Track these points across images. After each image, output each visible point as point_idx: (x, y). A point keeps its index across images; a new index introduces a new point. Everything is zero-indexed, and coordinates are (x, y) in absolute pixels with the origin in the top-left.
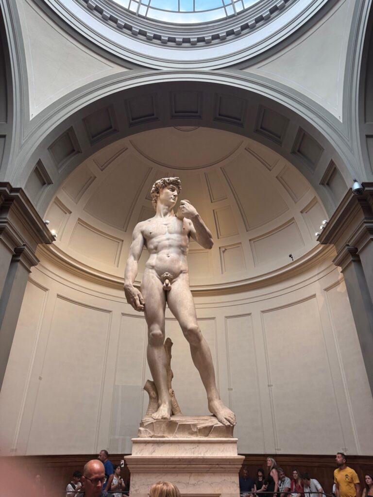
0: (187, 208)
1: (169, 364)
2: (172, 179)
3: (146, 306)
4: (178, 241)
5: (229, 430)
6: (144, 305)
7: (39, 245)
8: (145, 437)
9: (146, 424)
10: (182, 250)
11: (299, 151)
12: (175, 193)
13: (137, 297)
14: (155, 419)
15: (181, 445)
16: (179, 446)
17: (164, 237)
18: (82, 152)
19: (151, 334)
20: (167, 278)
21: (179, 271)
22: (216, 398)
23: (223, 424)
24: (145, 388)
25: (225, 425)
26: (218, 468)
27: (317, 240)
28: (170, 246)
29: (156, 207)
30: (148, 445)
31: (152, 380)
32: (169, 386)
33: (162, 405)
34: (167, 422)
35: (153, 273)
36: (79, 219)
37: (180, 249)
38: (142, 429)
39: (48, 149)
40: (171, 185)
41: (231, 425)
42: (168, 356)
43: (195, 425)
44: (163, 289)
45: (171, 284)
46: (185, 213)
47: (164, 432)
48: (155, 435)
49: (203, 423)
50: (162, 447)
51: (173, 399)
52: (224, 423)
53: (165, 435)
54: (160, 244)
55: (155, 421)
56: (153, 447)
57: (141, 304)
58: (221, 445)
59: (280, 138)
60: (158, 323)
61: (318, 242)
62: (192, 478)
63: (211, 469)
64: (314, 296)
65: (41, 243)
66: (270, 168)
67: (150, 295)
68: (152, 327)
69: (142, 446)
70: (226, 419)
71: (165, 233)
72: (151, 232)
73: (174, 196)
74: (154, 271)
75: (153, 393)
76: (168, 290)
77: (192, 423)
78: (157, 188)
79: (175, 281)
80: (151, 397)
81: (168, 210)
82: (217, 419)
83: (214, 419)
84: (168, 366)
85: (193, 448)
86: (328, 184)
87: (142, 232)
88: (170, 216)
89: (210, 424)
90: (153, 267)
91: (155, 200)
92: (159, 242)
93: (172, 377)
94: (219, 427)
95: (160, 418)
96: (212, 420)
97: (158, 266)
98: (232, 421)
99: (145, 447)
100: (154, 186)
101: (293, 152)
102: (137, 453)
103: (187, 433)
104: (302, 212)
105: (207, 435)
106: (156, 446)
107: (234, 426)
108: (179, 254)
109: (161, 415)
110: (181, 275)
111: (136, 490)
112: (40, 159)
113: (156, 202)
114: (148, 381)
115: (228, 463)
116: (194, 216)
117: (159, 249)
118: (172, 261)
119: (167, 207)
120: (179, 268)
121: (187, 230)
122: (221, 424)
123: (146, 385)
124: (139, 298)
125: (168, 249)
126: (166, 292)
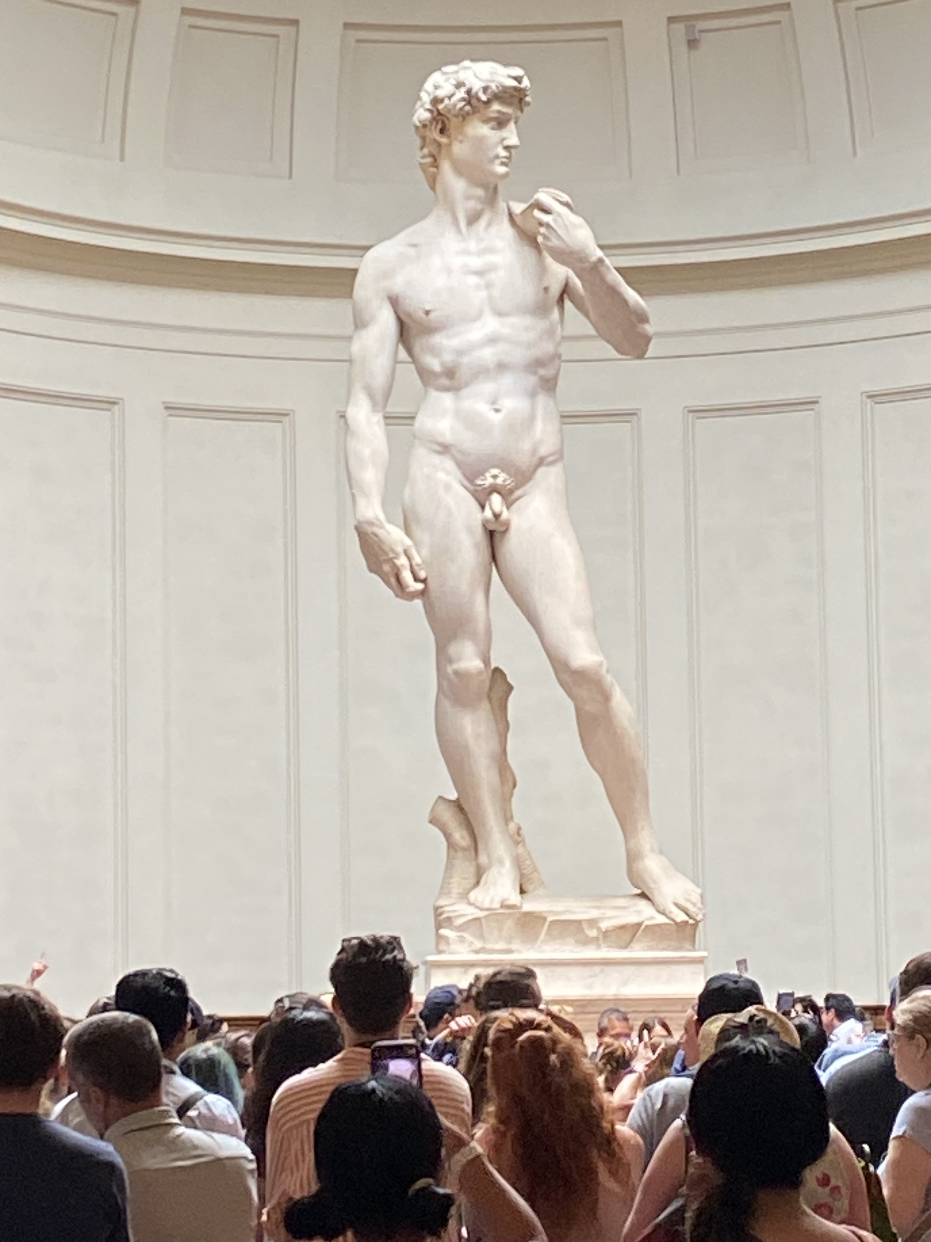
3: (431, 585)
5: (684, 931)
6: (424, 581)
9: (461, 921)
10: (542, 375)
12: (511, 135)
16: (552, 972)
17: (476, 332)
19: (448, 670)
20: (494, 489)
21: (535, 460)
23: (669, 918)
24: (433, 821)
25: (674, 920)
33: (495, 870)
34: (516, 916)
35: (448, 473)
38: (447, 932)
41: (691, 922)
43: (593, 923)
45: (509, 510)
47: (510, 940)
48: (487, 946)
49: (614, 917)
52: (673, 916)
53: (514, 947)
57: (416, 579)
58: (663, 967)
71: (481, 314)
72: (428, 307)
74: (449, 464)
75: (460, 836)
76: (499, 530)
77: (585, 916)
78: (441, 114)
79: (519, 498)
81: (482, 202)
82: (653, 904)
83: (643, 904)
84: (500, 756)
85: (590, 976)
89: (634, 919)
90: (445, 449)
92: (460, 353)
94: (658, 925)
96: (639, 907)
97: (464, 445)
98: (692, 909)
103: (573, 941)
105: (626, 947)
107: (697, 922)
109: (496, 899)
110: (541, 471)
114: (441, 798)
117: (460, 376)
120: (534, 451)
123: (434, 810)
126: (494, 535)
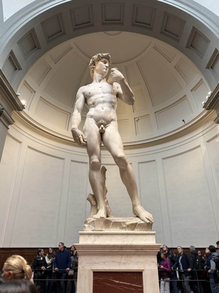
0: (116, 73)
1: (105, 183)
2: (104, 54)
3: (87, 143)
4: (110, 98)
5: (149, 225)
6: (86, 142)
7: (14, 111)
8: (89, 231)
9: (90, 221)
10: (112, 104)
11: (191, 46)
12: (107, 65)
13: (81, 137)
14: (95, 219)
15: (115, 236)
16: (113, 237)
17: (99, 96)
18: (41, 49)
19: (91, 162)
20: (102, 124)
21: (111, 119)
22: (139, 204)
23: (144, 222)
24: (88, 199)
25: (146, 222)
26: (141, 252)
27: (203, 108)
28: (104, 102)
29: (93, 76)
30: (91, 236)
31: (92, 193)
32: (105, 198)
33: (100, 210)
34: (104, 220)
35: (92, 121)
36: (41, 97)
37: (111, 104)
38: (86, 225)
39: (17, 43)
40: (104, 59)
41: (151, 223)
42: (104, 178)
43: (124, 223)
44: (100, 132)
45: (105, 128)
46: (114, 78)
47: (102, 227)
48: (96, 229)
49: (130, 221)
50: (100, 237)
51: (107, 206)
52: (146, 221)
53: (103, 229)
54: (97, 100)
55: (95, 220)
56: (94, 237)
57: (84, 141)
58: (144, 236)
59: (178, 37)
60: (97, 154)
61: (204, 109)
62: (123, 258)
63: (136, 253)
64: (199, 146)
65: (16, 110)
66: (170, 61)
67: (90, 136)
68: (92, 157)
69: (86, 237)
70: (146, 218)
71: (100, 93)
72: (89, 92)
73: (106, 67)
74: (93, 119)
75: (93, 202)
76: (103, 132)
77: (123, 221)
78: (94, 62)
79: (107, 126)
80: (92, 205)
81: (102, 78)
82: (140, 218)
83: (137, 219)
84: (103, 184)
85: (123, 238)
86: (212, 68)
87: (84, 93)
88: (103, 82)
89: (135, 222)
90: (92, 117)
91: (92, 71)
92: (96, 99)
93: (107, 192)
94: (142, 224)
95: (99, 218)
96: (136, 219)
97: (95, 115)
98: (151, 220)
99: (88, 237)
100: (91, 60)
101: (187, 47)
102: (83, 241)
103: (119, 228)
104: (191, 91)
105: (133, 230)
106: (96, 237)
107: (152, 223)
108: (110, 107)
109: (99, 216)
110: (112, 122)
111: (83, 267)
112: (12, 50)
113: (93, 72)
114: (90, 194)
115: (149, 249)
116: (121, 79)
117: (96, 104)
118: (106, 112)
119: (101, 75)
120: (111, 118)
121: (116, 92)
122: (143, 222)
123: (88, 197)
124: (83, 137)
125: (103, 104)
126: (102, 133)
